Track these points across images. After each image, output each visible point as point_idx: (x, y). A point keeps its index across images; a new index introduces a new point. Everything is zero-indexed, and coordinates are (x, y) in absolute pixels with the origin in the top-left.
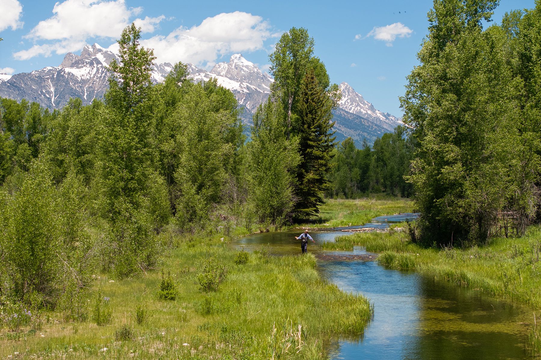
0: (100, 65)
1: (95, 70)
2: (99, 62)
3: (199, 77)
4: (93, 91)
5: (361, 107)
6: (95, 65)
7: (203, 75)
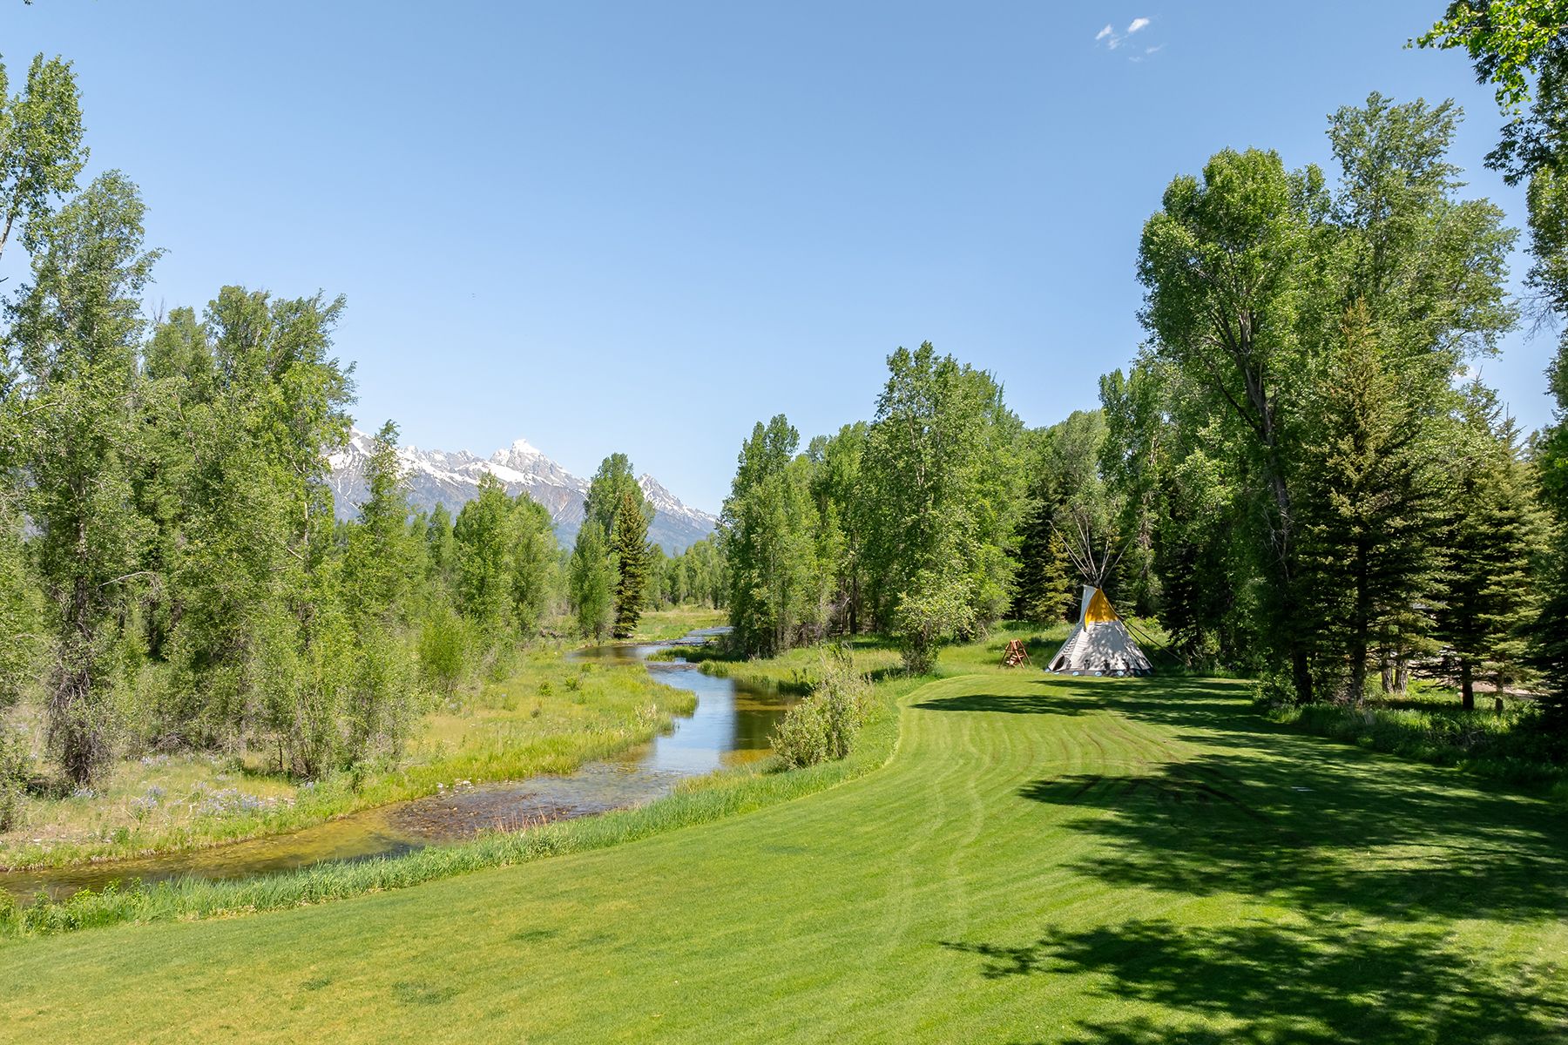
0: (356, 453)
1: (351, 457)
2: (354, 449)
3: (477, 467)
4: (349, 483)
5: (666, 502)
6: (351, 452)
7: (480, 464)
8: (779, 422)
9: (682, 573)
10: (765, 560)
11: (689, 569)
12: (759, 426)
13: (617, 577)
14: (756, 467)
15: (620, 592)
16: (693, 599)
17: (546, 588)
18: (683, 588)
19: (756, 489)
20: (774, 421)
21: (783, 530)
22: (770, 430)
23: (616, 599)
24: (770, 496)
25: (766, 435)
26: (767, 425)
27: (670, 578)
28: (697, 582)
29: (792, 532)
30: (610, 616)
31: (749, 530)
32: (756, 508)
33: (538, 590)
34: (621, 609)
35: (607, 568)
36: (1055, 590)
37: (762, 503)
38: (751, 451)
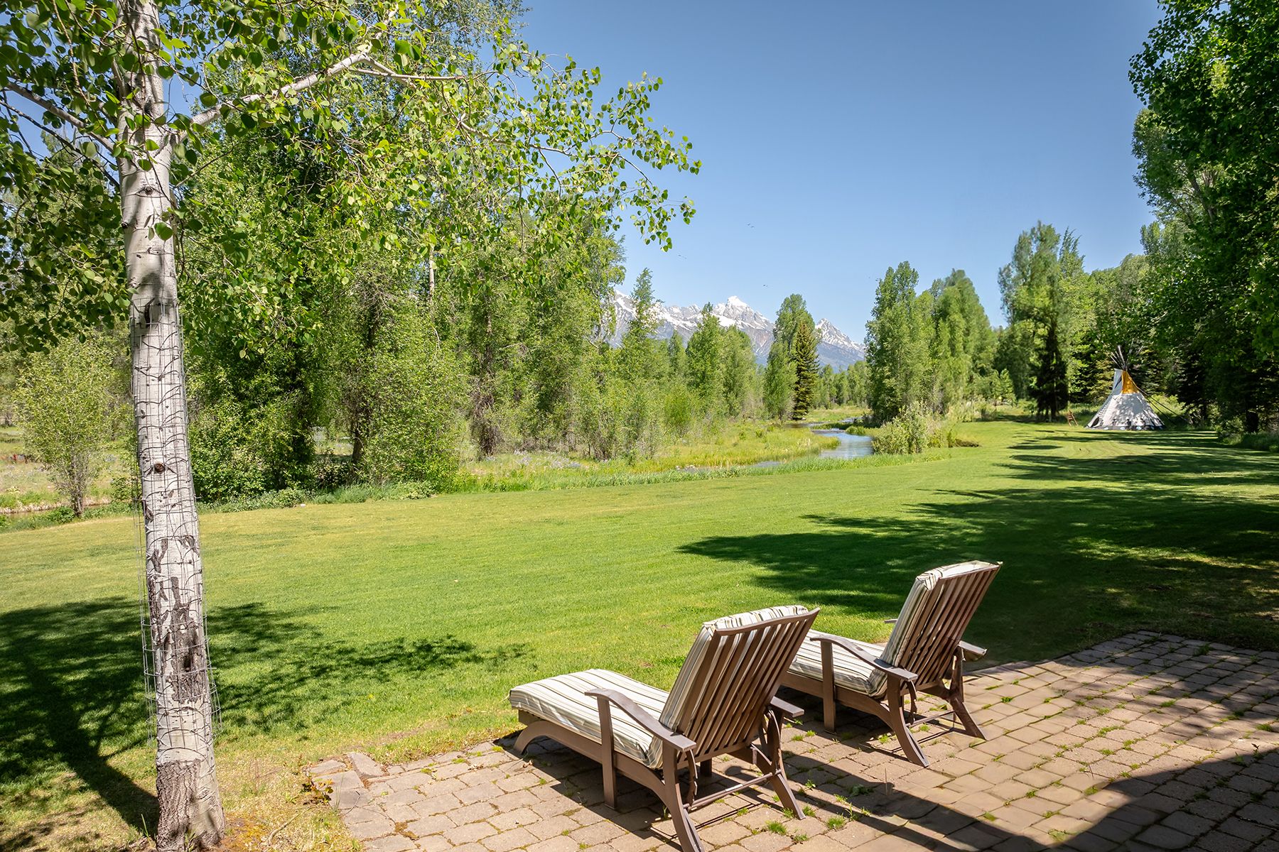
5: (839, 339)
8: (904, 267)
9: (846, 383)
10: (894, 360)
11: (851, 381)
12: (890, 270)
13: (795, 378)
14: (888, 297)
15: (797, 389)
16: (852, 402)
17: (746, 384)
18: (846, 393)
19: (888, 312)
20: (901, 266)
21: (906, 339)
22: (898, 272)
23: (794, 393)
24: (897, 316)
25: (895, 276)
26: (895, 268)
27: (837, 386)
28: (856, 389)
29: (913, 340)
30: (790, 404)
31: (883, 340)
32: (888, 325)
33: (741, 386)
34: (797, 400)
35: (789, 372)
36: (1104, 379)
37: (892, 320)
38: (884, 287)
